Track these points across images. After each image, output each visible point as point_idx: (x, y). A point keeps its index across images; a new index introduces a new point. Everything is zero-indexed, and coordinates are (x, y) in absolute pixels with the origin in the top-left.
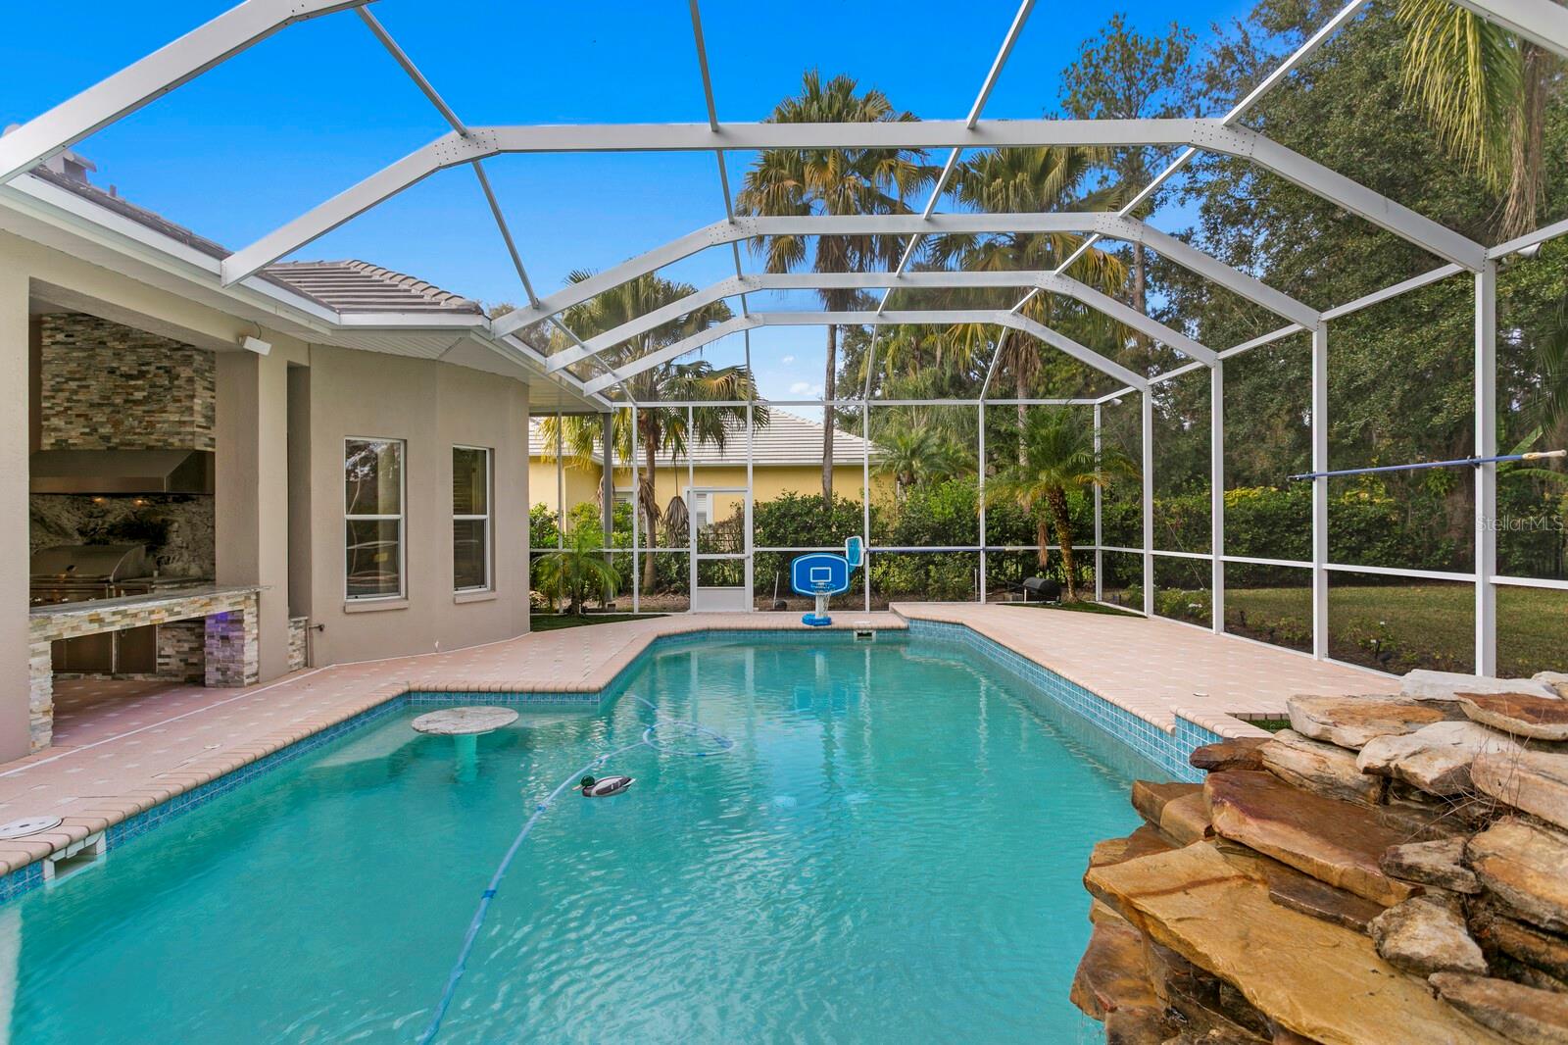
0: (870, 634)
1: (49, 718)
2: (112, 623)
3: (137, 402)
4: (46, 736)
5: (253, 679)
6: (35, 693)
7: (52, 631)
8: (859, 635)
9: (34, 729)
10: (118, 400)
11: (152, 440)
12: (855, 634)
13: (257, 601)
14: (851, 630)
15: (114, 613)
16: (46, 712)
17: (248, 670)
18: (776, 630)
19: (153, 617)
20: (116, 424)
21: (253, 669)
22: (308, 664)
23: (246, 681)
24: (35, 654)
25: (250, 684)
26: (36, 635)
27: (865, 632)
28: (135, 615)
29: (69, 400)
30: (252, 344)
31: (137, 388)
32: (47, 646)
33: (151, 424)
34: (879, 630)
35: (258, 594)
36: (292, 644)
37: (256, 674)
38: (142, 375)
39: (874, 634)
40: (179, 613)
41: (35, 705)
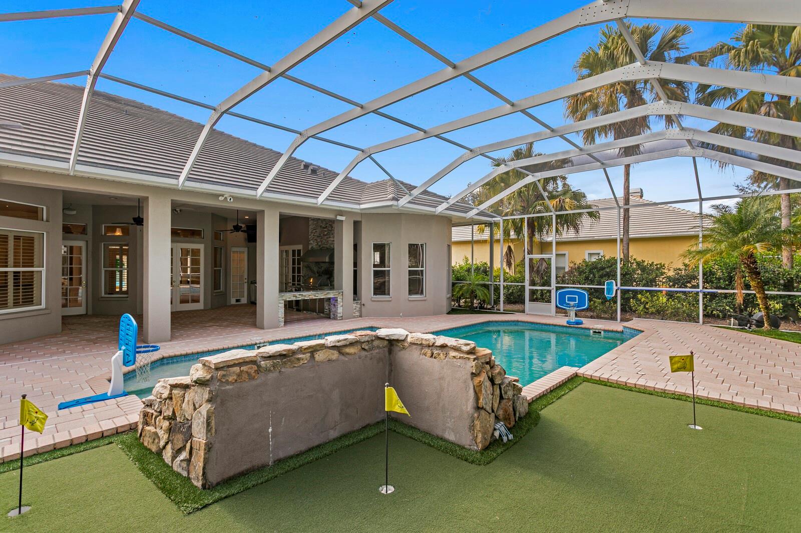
0: (600, 333)
1: (283, 320)
2: (299, 298)
3: (326, 235)
4: (283, 324)
5: (341, 318)
6: (280, 313)
7: (284, 298)
8: (595, 332)
9: (280, 321)
10: (322, 235)
11: (328, 246)
12: (591, 331)
13: (342, 295)
14: (589, 329)
15: (299, 295)
16: (283, 318)
17: (339, 315)
18: (549, 325)
19: (310, 297)
20: (322, 242)
21: (341, 315)
22: (361, 316)
23: (338, 318)
24: (280, 303)
25: (339, 319)
26: (280, 299)
27: (597, 331)
28: (305, 296)
29: (314, 235)
30: (339, 218)
31: (325, 231)
32: (283, 302)
33: (328, 241)
34: (605, 331)
35: (342, 292)
36: (355, 309)
37: (342, 317)
38: (326, 228)
39: (602, 332)
40: (317, 296)
41: (280, 316)
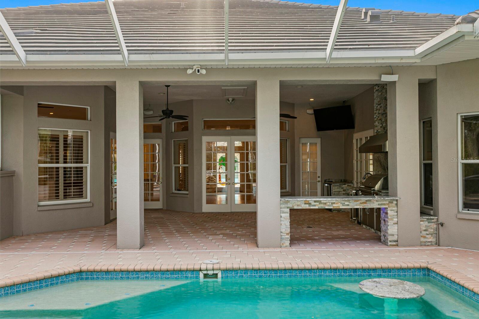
1: (288, 236)
2: (315, 205)
4: (288, 243)
5: (394, 243)
6: (283, 227)
7: (290, 205)
9: (283, 239)
13: (397, 204)
15: (315, 201)
16: (287, 234)
17: (390, 238)
19: (334, 205)
21: (395, 238)
22: (438, 244)
23: (389, 243)
24: (284, 212)
25: (391, 245)
26: (283, 206)
28: (325, 204)
30: (386, 78)
32: (288, 210)
35: (397, 200)
36: (425, 230)
37: (397, 241)
40: (348, 205)
41: (283, 231)
